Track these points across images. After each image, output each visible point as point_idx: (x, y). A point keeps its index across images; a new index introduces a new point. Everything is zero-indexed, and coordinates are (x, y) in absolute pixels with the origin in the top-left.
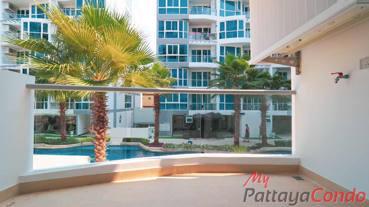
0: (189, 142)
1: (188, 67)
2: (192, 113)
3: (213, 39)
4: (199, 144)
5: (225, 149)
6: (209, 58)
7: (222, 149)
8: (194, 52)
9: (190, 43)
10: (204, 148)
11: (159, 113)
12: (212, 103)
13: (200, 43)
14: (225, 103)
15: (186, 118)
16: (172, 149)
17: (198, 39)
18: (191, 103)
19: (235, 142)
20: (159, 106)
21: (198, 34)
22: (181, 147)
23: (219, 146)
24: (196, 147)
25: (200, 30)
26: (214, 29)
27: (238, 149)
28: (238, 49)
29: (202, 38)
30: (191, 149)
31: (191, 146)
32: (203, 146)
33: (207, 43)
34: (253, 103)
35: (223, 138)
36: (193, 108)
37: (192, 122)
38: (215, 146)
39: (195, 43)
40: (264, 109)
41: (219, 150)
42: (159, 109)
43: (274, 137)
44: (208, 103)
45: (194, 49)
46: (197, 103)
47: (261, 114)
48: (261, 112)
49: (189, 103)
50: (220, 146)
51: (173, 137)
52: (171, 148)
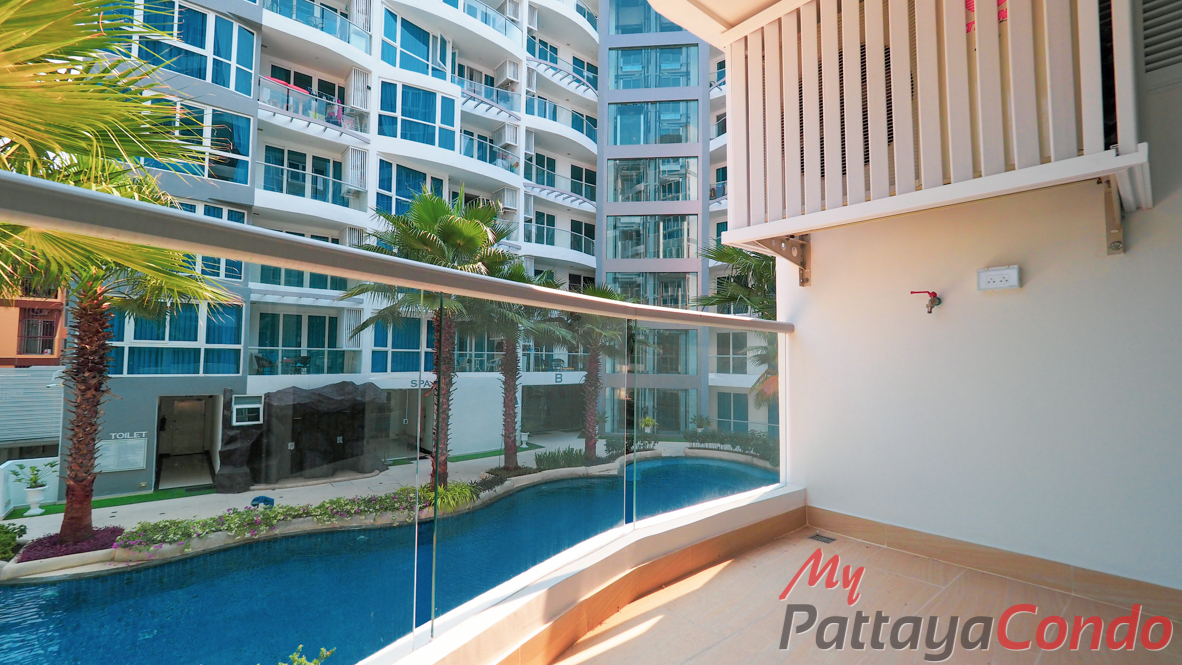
0: (257, 501)
1: (249, 208)
2: (259, 385)
3: (357, 130)
4: (303, 503)
5: (404, 504)
6: (337, 188)
7: (396, 505)
8: (273, 154)
9: (263, 115)
10: (325, 513)
11: (97, 388)
12: (344, 349)
13: (307, 127)
14: (389, 349)
15: (235, 407)
16: (174, 546)
17: (296, 111)
18: (255, 348)
19: (434, 474)
20: (101, 358)
21: (297, 93)
22: (225, 527)
23: (383, 496)
24: (294, 517)
25: (303, 82)
26: (360, 95)
27: (447, 497)
28: (437, 183)
29: (312, 113)
30: (272, 527)
31: (269, 518)
32: (321, 507)
33: (331, 134)
34: (471, 350)
35: (385, 467)
36: (264, 365)
37: (261, 421)
38: (370, 500)
39: (281, 120)
40: (510, 370)
41: (386, 509)
42: (101, 372)
43: (524, 446)
44: (326, 349)
45: (276, 143)
46: (280, 348)
47: (504, 383)
48: (503, 378)
49: (247, 345)
50: (387, 497)
51: (159, 494)
52: (172, 542)
